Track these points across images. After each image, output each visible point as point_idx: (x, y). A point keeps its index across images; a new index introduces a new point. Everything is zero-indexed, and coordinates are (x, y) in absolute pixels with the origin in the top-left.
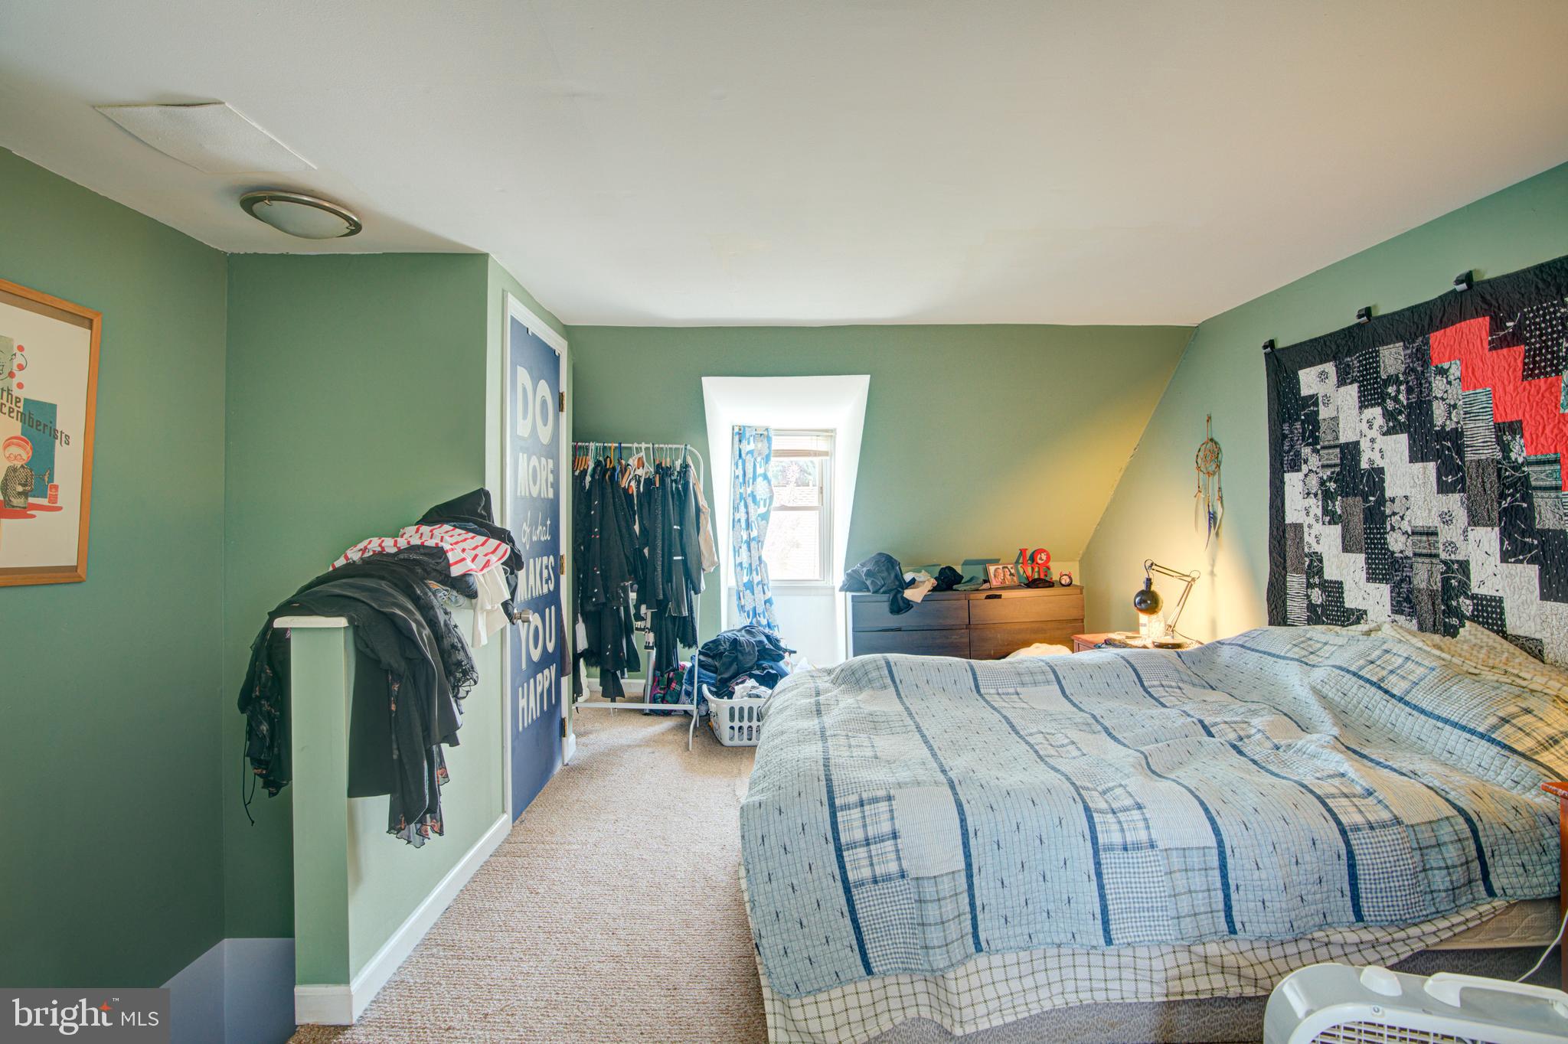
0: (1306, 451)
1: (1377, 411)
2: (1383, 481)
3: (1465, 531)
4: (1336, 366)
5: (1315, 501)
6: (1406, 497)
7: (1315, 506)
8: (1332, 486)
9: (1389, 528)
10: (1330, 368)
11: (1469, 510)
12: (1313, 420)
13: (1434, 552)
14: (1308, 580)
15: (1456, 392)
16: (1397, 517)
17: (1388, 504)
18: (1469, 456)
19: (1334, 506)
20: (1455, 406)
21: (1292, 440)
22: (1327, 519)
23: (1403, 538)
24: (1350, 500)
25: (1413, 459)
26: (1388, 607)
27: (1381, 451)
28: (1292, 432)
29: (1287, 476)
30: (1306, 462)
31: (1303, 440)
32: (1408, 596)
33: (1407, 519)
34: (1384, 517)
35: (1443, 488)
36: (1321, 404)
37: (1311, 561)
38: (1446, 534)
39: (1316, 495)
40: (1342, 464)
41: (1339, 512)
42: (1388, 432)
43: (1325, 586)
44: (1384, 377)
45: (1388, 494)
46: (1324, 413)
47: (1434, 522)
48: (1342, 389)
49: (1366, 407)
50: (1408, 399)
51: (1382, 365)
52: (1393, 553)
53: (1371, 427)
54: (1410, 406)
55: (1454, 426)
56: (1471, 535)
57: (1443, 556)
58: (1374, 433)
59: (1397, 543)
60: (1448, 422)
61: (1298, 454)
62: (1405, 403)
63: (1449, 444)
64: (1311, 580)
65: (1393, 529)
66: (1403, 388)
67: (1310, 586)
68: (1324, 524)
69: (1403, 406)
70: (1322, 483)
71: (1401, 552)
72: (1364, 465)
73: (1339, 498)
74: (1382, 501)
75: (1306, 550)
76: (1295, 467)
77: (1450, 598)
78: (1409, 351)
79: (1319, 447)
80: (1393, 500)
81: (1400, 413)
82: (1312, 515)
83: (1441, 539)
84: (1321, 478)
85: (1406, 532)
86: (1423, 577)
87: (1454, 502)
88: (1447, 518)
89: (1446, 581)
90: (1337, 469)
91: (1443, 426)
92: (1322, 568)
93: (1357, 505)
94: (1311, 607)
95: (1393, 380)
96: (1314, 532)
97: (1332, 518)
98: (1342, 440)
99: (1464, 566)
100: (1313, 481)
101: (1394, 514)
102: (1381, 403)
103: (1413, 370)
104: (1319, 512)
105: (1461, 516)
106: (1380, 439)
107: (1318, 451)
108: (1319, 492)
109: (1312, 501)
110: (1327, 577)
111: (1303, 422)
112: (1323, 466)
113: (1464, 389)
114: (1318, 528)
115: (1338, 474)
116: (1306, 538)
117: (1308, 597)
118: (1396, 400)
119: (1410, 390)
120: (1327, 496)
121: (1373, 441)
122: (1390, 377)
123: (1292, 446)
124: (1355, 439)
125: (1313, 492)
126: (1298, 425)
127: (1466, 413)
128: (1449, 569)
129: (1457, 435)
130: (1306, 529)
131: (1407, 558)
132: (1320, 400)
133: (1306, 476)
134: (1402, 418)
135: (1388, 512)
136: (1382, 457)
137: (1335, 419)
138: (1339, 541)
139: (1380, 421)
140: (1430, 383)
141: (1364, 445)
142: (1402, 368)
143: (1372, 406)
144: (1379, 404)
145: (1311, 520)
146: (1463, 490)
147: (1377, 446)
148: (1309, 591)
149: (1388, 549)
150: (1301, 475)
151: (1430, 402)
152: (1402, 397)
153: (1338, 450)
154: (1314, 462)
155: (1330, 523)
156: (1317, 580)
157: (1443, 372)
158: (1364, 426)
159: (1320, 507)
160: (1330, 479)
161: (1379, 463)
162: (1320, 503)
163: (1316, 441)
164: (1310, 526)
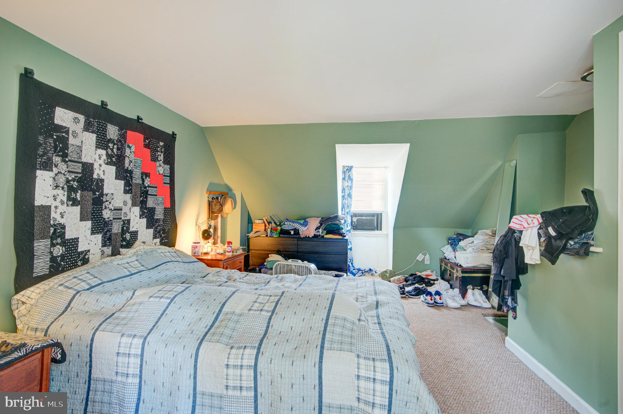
0: (57, 159)
1: (104, 152)
2: (103, 185)
3: (130, 208)
4: (85, 119)
5: (62, 192)
6: (112, 194)
7: (62, 195)
8: (75, 184)
9: (104, 207)
10: (82, 118)
11: (132, 200)
12: (64, 141)
13: (120, 217)
14: (52, 241)
15: (132, 156)
16: (108, 203)
17: (105, 196)
18: (134, 181)
19: (76, 195)
20: (132, 161)
21: (45, 148)
22: (71, 203)
23: (109, 212)
24: (85, 193)
25: (117, 178)
26: (100, 245)
27: (104, 171)
28: (46, 144)
29: (39, 173)
30: (56, 166)
31: (55, 152)
32: (109, 237)
33: (112, 203)
34: (102, 202)
35: (126, 192)
36: (70, 135)
37: (55, 230)
38: (125, 209)
39: (63, 188)
40: (82, 172)
41: (79, 199)
42: (107, 164)
43: (64, 243)
44: (108, 138)
45: (105, 191)
46: (72, 141)
47: (121, 205)
48: (86, 133)
49: (99, 148)
50: (117, 152)
51: (108, 132)
52: (105, 219)
53: (100, 158)
54: (117, 155)
55: (131, 169)
56: (132, 209)
57: (123, 218)
58: (101, 162)
59: (107, 214)
60: (129, 167)
61: (50, 159)
62: (116, 153)
63: (129, 175)
64: (54, 242)
65: (106, 208)
66: (115, 146)
67: (53, 245)
68: (68, 206)
69: (115, 154)
70: (68, 181)
71: (108, 218)
72: (95, 176)
73: (79, 191)
74: (102, 195)
75: (52, 222)
76: (47, 166)
77: (124, 235)
78: (120, 133)
79: (67, 159)
80: (107, 195)
81: (113, 157)
82: (58, 200)
83: (123, 212)
84: (67, 179)
85: (111, 209)
86: (116, 228)
87: (128, 197)
88: (125, 203)
89: (123, 228)
90: (80, 175)
91: (128, 168)
92: (65, 233)
93: (89, 195)
94: (53, 259)
95: (110, 141)
96: (59, 211)
97: (75, 202)
98: (84, 160)
99: (129, 221)
100: (62, 180)
101: (107, 201)
102: (106, 150)
103: (120, 141)
104: (65, 199)
105: (130, 202)
106: (104, 166)
107: (66, 162)
108: (65, 186)
109: (60, 192)
110: (67, 236)
111: (55, 141)
112: (69, 172)
113: (135, 157)
114: (62, 208)
115: (80, 178)
116: (53, 215)
117: (51, 253)
118: (112, 150)
119: (118, 149)
120: (71, 189)
121: (100, 165)
122: (111, 139)
123: (45, 154)
124: (91, 162)
125: (61, 185)
126: (51, 141)
127: (134, 165)
128: (124, 223)
129: (131, 172)
130: (53, 209)
131: (110, 220)
132: (71, 132)
133: (56, 175)
134: (114, 159)
135: (104, 200)
136: (104, 174)
137: (80, 147)
138: (79, 215)
139: (104, 157)
140: (125, 149)
141: (96, 166)
142: (116, 138)
143: (102, 149)
144: (105, 149)
145: (58, 203)
146: (131, 193)
147: (102, 169)
148: (52, 249)
149: (102, 217)
150: (52, 174)
151: (124, 157)
152: (115, 150)
153: (81, 165)
154: (63, 167)
155: (72, 205)
156: (59, 240)
157: (130, 147)
158: (97, 157)
159: (66, 196)
160: (74, 180)
161: (102, 177)
162: (66, 193)
163: (66, 155)
164: (56, 207)
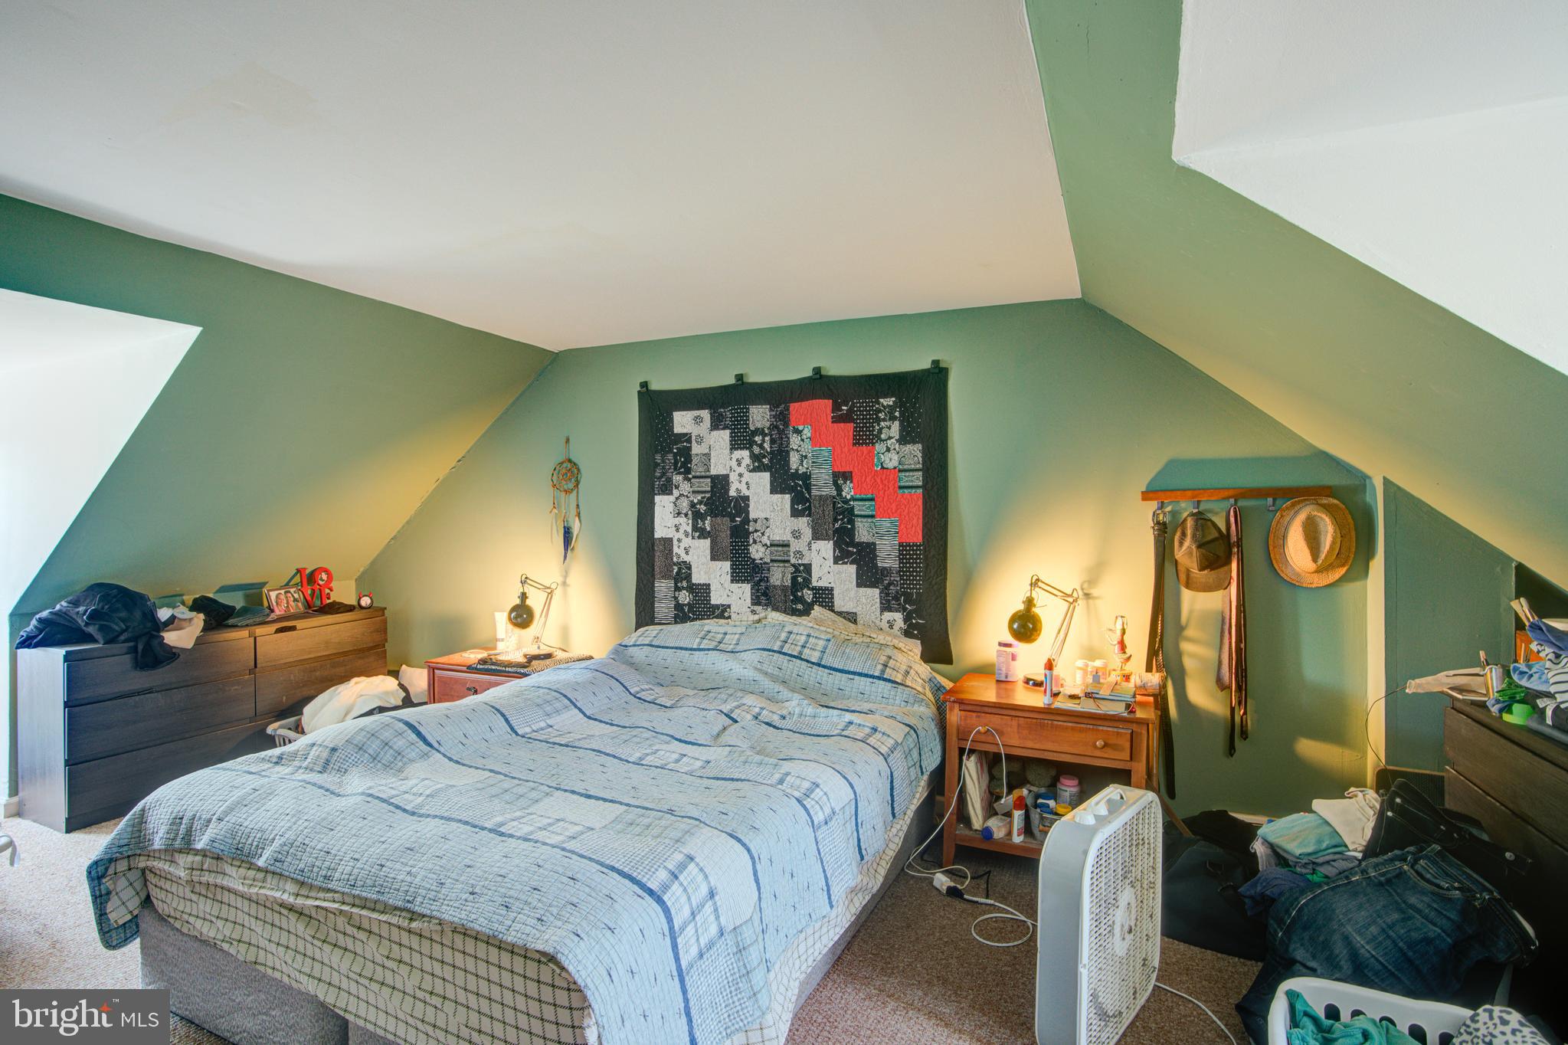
0: (678, 478)
1: (746, 453)
2: (748, 506)
3: (810, 543)
4: (711, 414)
5: (685, 520)
6: (767, 519)
7: (686, 524)
8: (703, 508)
9: (751, 541)
10: (705, 414)
11: (813, 529)
12: (686, 453)
13: (786, 558)
14: (676, 584)
15: (807, 447)
16: (759, 534)
17: (751, 524)
18: (814, 492)
19: (704, 524)
20: (806, 457)
21: (664, 468)
22: (697, 534)
23: (763, 549)
24: (719, 520)
25: (773, 491)
26: (749, 601)
27: (747, 483)
28: (664, 462)
29: (657, 498)
30: (677, 487)
31: (675, 469)
32: (765, 592)
33: (767, 535)
34: (748, 533)
35: (795, 513)
36: (694, 442)
37: (680, 569)
38: (795, 545)
39: (686, 515)
40: (712, 491)
41: (708, 529)
42: (754, 470)
43: (692, 588)
44: (752, 428)
45: (752, 516)
46: (696, 449)
47: (787, 537)
48: (715, 433)
49: (737, 449)
50: (771, 447)
51: (751, 419)
52: (754, 560)
53: (739, 465)
54: (772, 452)
55: (805, 470)
56: (814, 546)
57: (793, 561)
58: (742, 469)
59: (757, 552)
60: (800, 467)
61: (669, 480)
62: (769, 450)
63: (801, 483)
64: (679, 585)
65: (755, 542)
66: (767, 438)
67: (677, 589)
68: (693, 538)
69: (767, 452)
70: (693, 505)
71: (761, 559)
72: (732, 493)
73: (709, 518)
74: (747, 521)
75: (675, 559)
76: (666, 489)
77: (797, 591)
78: (774, 413)
79: (690, 476)
80: (755, 521)
81: (764, 457)
82: (681, 531)
83: (792, 549)
84: (692, 502)
85: (766, 545)
86: (779, 577)
87: (803, 523)
88: (796, 535)
89: (794, 579)
90: (708, 495)
91: (797, 470)
92: (690, 574)
93: (725, 523)
94: (678, 607)
95: (759, 431)
96: (683, 545)
97: (703, 534)
98: (713, 472)
99: (808, 568)
100: (684, 504)
101: (756, 531)
102: (750, 448)
103: (776, 427)
104: (689, 529)
105: (807, 533)
106: (747, 476)
107: (689, 480)
108: (690, 512)
109: (682, 520)
110: (695, 580)
111: (675, 455)
112: (694, 492)
113: (812, 447)
114: (687, 542)
115: (708, 499)
116: (675, 550)
117: (676, 598)
118: (761, 446)
119: (773, 441)
120: (697, 516)
121: (740, 475)
122: (757, 429)
123: (663, 474)
124: (725, 473)
125: (684, 512)
126: (670, 457)
127: (813, 462)
128: (797, 570)
129: (806, 477)
130: (675, 542)
131: (765, 563)
132: (693, 438)
133: (677, 499)
134: (766, 461)
135: (751, 529)
136: (748, 488)
137: (708, 456)
138: (708, 552)
139: (747, 461)
140: (789, 438)
141: (733, 477)
142: (768, 424)
143: (741, 449)
144: (747, 448)
145: (681, 535)
146: (809, 515)
147: (744, 480)
148: (677, 593)
149: (750, 557)
150: (672, 498)
151: (788, 453)
152: (767, 446)
153: (709, 480)
154: (685, 487)
155: (699, 538)
156: (685, 584)
157: (798, 432)
158: (734, 463)
159: (690, 525)
160: (700, 503)
161: (745, 492)
162: (690, 522)
163: (688, 471)
164: (679, 540)
